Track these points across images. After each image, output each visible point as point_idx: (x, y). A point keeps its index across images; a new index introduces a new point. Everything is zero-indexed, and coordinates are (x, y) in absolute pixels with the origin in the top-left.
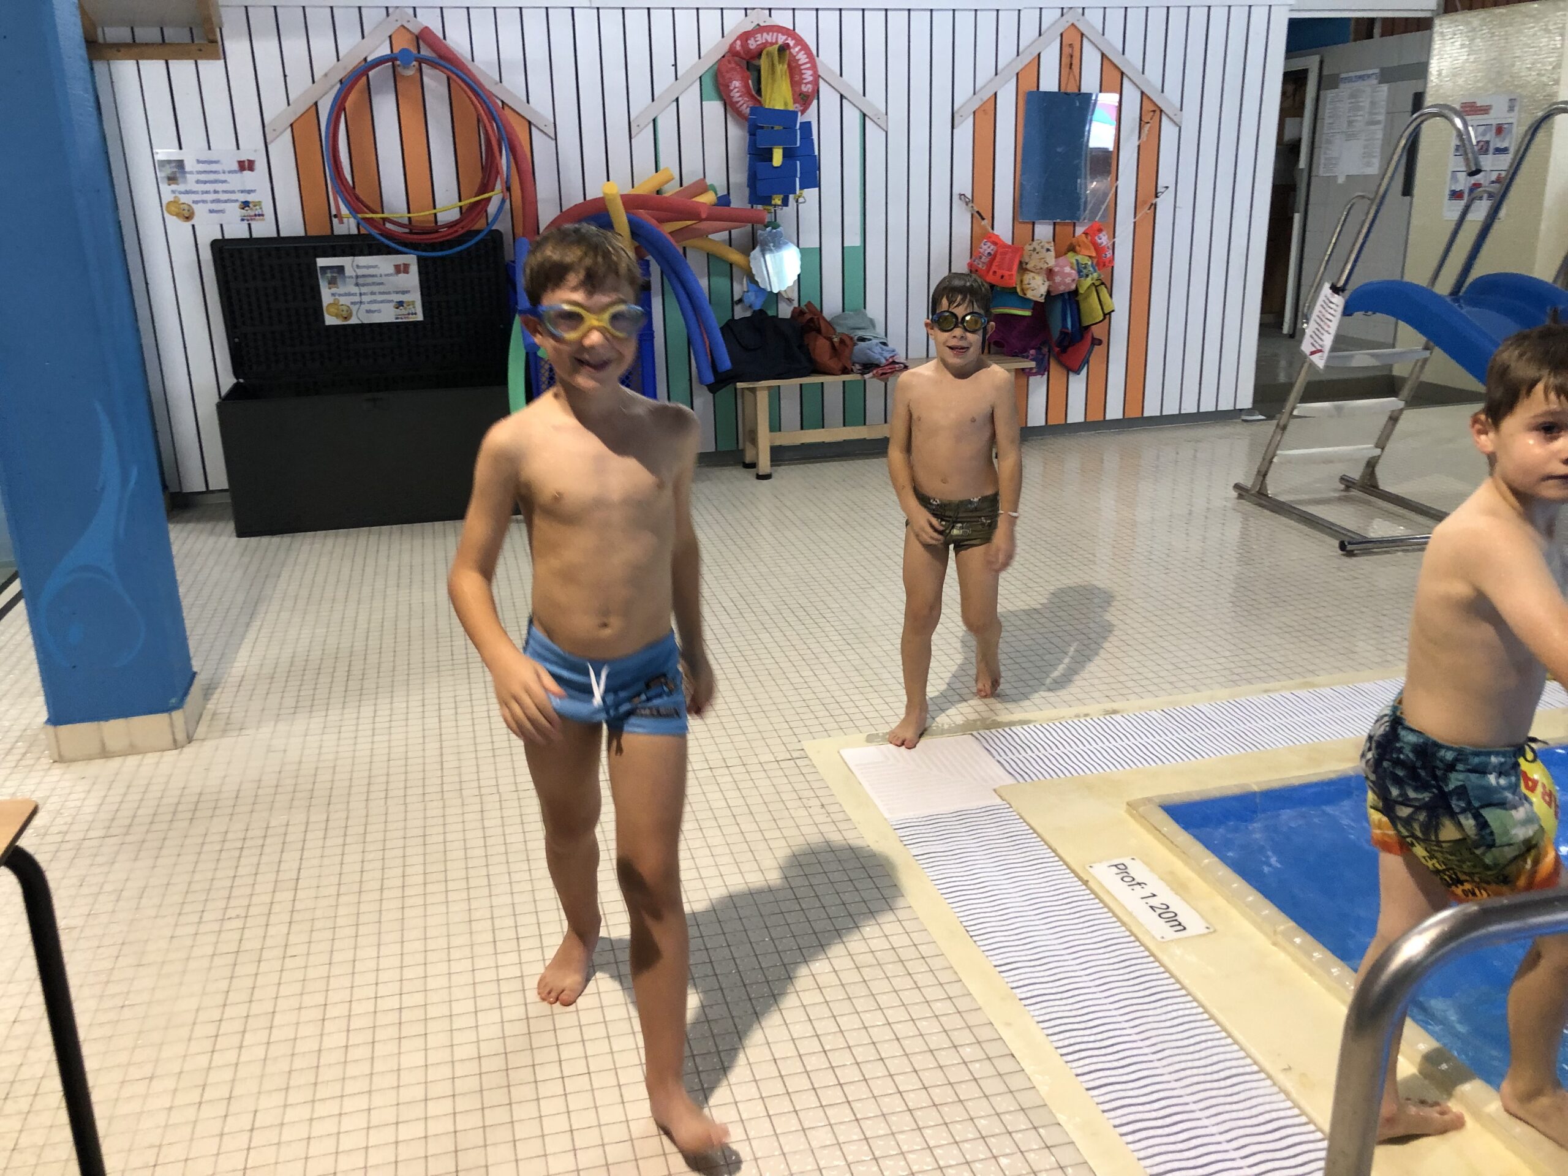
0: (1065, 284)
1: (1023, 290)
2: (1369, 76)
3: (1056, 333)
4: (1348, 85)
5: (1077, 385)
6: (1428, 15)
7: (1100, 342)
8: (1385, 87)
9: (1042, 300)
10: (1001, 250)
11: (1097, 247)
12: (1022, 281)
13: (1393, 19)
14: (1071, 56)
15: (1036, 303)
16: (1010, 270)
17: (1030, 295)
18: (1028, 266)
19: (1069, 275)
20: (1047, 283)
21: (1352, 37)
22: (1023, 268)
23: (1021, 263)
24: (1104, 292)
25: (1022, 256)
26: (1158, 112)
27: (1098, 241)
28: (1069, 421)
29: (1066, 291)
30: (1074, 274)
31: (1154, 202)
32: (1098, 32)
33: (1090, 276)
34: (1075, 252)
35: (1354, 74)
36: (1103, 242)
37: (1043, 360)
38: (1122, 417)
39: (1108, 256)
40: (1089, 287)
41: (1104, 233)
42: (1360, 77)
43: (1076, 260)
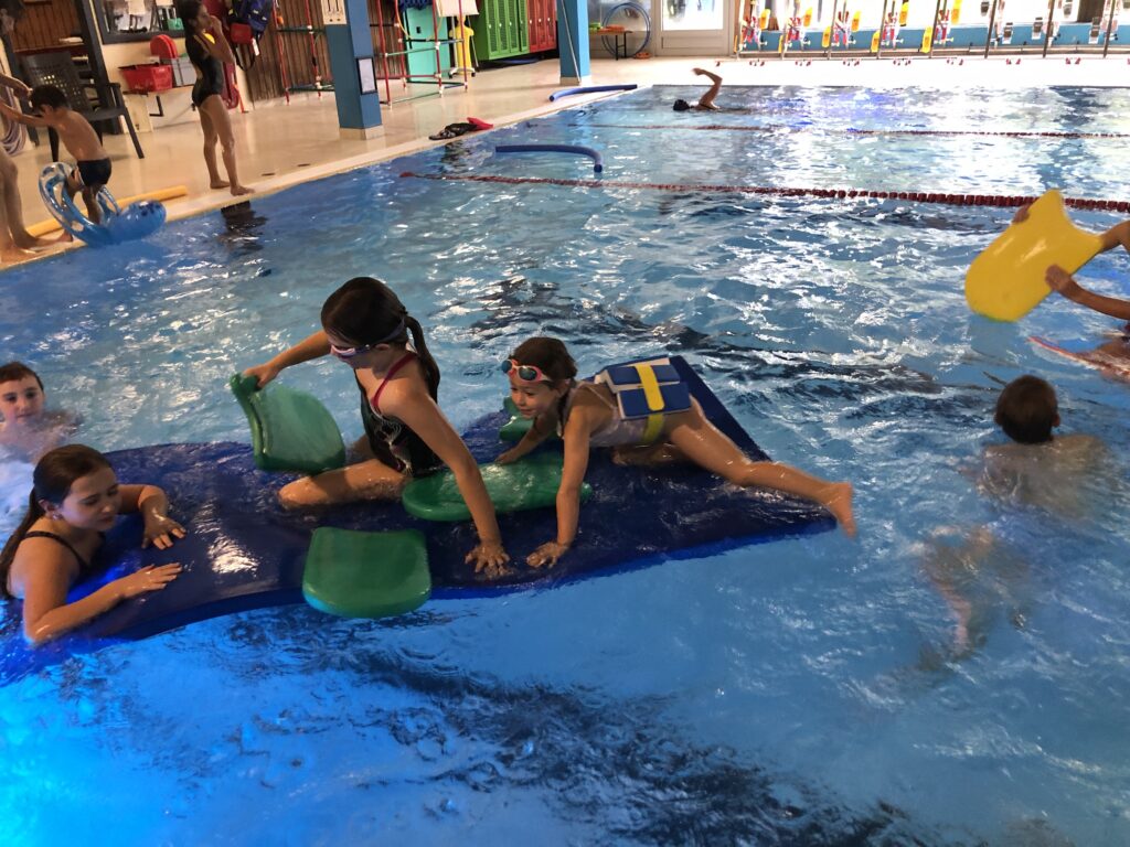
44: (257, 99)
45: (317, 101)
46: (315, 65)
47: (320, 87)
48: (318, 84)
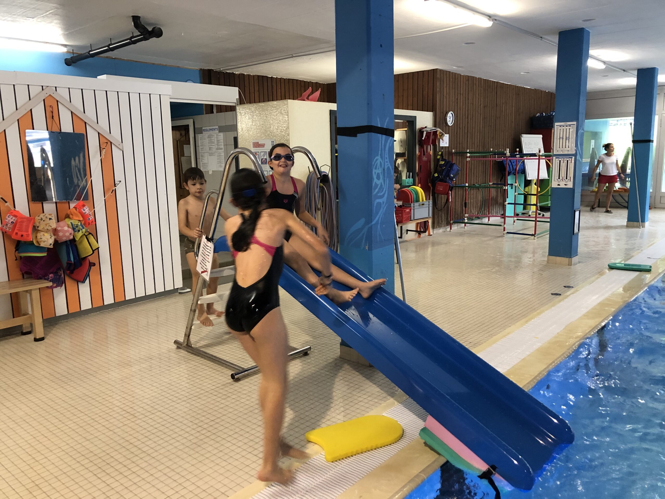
0: (65, 236)
1: (38, 242)
2: (214, 129)
3: (65, 265)
4: (206, 132)
5: (84, 289)
6: (234, 104)
7: (94, 264)
8: (221, 134)
9: (52, 247)
10: (19, 220)
11: (83, 215)
12: (36, 237)
13: (221, 105)
14: (52, 112)
15: (48, 248)
16: (28, 232)
17: (42, 245)
18: (39, 229)
19: (67, 231)
20: (53, 238)
21: (205, 112)
22: (36, 229)
23: (34, 227)
24: (92, 239)
25: (34, 223)
26: (109, 143)
27: (84, 212)
28: (82, 309)
29: (68, 240)
30: (71, 230)
31: (114, 189)
32: (67, 100)
33: (81, 231)
34: (70, 218)
35: (208, 128)
36: (87, 212)
37: (59, 278)
38: (113, 302)
39: (91, 219)
40: (81, 237)
41: (86, 207)
42: (211, 129)
43: (71, 223)
44: (436, 228)
45: (463, 229)
46: (465, 207)
47: (466, 221)
48: (466, 218)
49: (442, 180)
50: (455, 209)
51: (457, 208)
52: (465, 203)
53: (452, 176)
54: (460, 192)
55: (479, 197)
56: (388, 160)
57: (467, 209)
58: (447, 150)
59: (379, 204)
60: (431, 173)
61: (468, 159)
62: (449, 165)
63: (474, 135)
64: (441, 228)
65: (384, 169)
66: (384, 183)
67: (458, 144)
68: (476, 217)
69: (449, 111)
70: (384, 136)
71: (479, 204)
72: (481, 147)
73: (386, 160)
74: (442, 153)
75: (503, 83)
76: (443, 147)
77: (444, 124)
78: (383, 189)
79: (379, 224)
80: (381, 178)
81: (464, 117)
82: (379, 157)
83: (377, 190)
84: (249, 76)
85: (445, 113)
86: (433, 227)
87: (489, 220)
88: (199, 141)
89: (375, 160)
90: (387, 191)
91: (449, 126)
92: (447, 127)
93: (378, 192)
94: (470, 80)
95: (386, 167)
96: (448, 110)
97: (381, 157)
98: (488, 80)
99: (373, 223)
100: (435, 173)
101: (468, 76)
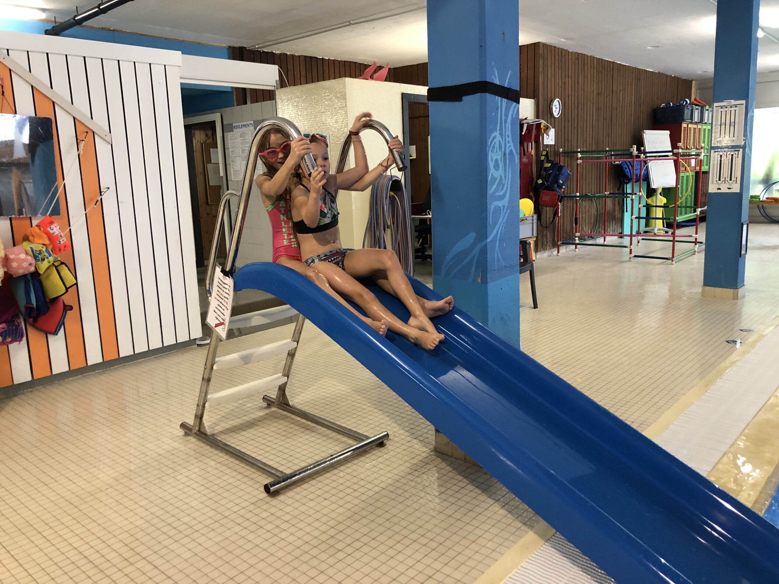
0: (22, 268)
2: (248, 125)
3: (23, 310)
4: (238, 129)
5: (57, 343)
6: (273, 88)
7: (71, 308)
11: (50, 237)
14: (2, 86)
19: (25, 260)
21: (235, 104)
24: (65, 271)
26: (90, 133)
27: (51, 231)
28: (54, 373)
29: (27, 273)
30: (30, 259)
31: (99, 199)
32: (25, 70)
33: (46, 260)
34: (30, 241)
35: (240, 124)
36: (57, 233)
37: (16, 330)
38: (101, 361)
39: (62, 242)
40: (48, 268)
41: (55, 225)
42: (244, 126)
43: (31, 248)
44: (540, 251)
45: (574, 252)
46: (576, 224)
47: (577, 241)
48: (577, 238)
49: (548, 188)
50: (563, 226)
51: (565, 225)
52: (576, 219)
53: (561, 182)
54: (569, 203)
55: (593, 211)
56: (510, 139)
57: (578, 225)
58: (552, 149)
59: (498, 210)
60: (533, 178)
61: (579, 161)
62: (558, 169)
63: (585, 130)
64: (547, 251)
65: (505, 154)
66: (505, 177)
67: (567, 142)
68: (588, 237)
69: (555, 98)
70: (505, 101)
71: (592, 220)
72: (594, 147)
73: (507, 140)
74: (547, 152)
75: (620, 64)
76: (547, 145)
77: (549, 116)
78: (504, 185)
79: (498, 241)
80: (501, 168)
81: (573, 106)
82: (497, 134)
83: (494, 187)
84: (293, 56)
85: (549, 101)
86: (536, 251)
87: (605, 241)
88: (230, 142)
89: (491, 138)
90: (509, 189)
91: (555, 118)
92: (553, 120)
93: (496, 190)
94: (581, 58)
95: (508, 151)
96: (553, 95)
97: (501, 134)
98: (602, 59)
99: (488, 240)
100: (537, 179)
101: (578, 53)
